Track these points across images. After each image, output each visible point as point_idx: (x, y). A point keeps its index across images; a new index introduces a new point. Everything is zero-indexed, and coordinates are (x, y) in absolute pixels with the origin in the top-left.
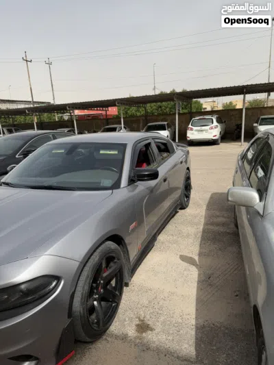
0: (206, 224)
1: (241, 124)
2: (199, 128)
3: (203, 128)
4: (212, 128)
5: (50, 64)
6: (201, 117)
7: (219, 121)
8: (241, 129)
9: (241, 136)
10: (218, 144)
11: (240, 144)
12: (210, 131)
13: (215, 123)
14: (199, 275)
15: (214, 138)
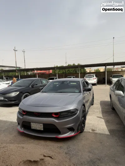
0: (102, 109)
1: (105, 78)
2: (88, 79)
3: (90, 79)
4: (94, 79)
5: (24, 52)
6: (89, 75)
7: (96, 76)
8: (105, 80)
9: (105, 83)
10: (96, 85)
11: (105, 85)
12: (93, 80)
13: (95, 77)
14: (104, 120)
15: (95, 83)
